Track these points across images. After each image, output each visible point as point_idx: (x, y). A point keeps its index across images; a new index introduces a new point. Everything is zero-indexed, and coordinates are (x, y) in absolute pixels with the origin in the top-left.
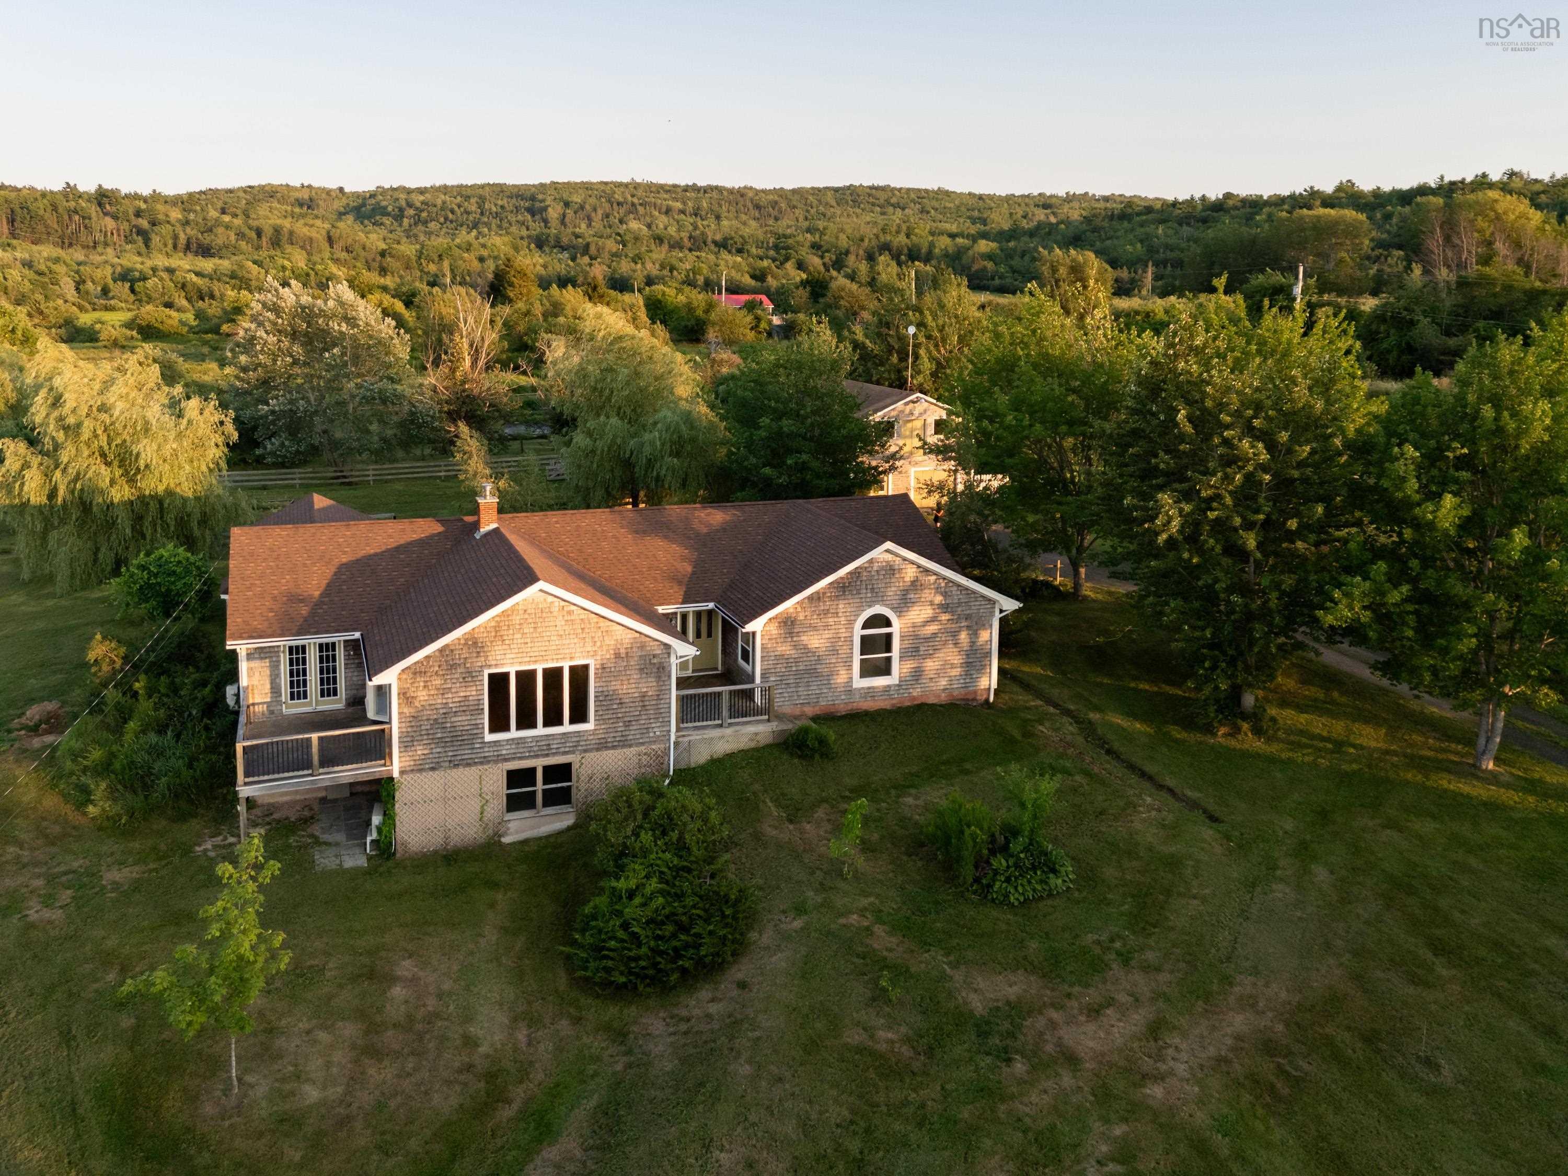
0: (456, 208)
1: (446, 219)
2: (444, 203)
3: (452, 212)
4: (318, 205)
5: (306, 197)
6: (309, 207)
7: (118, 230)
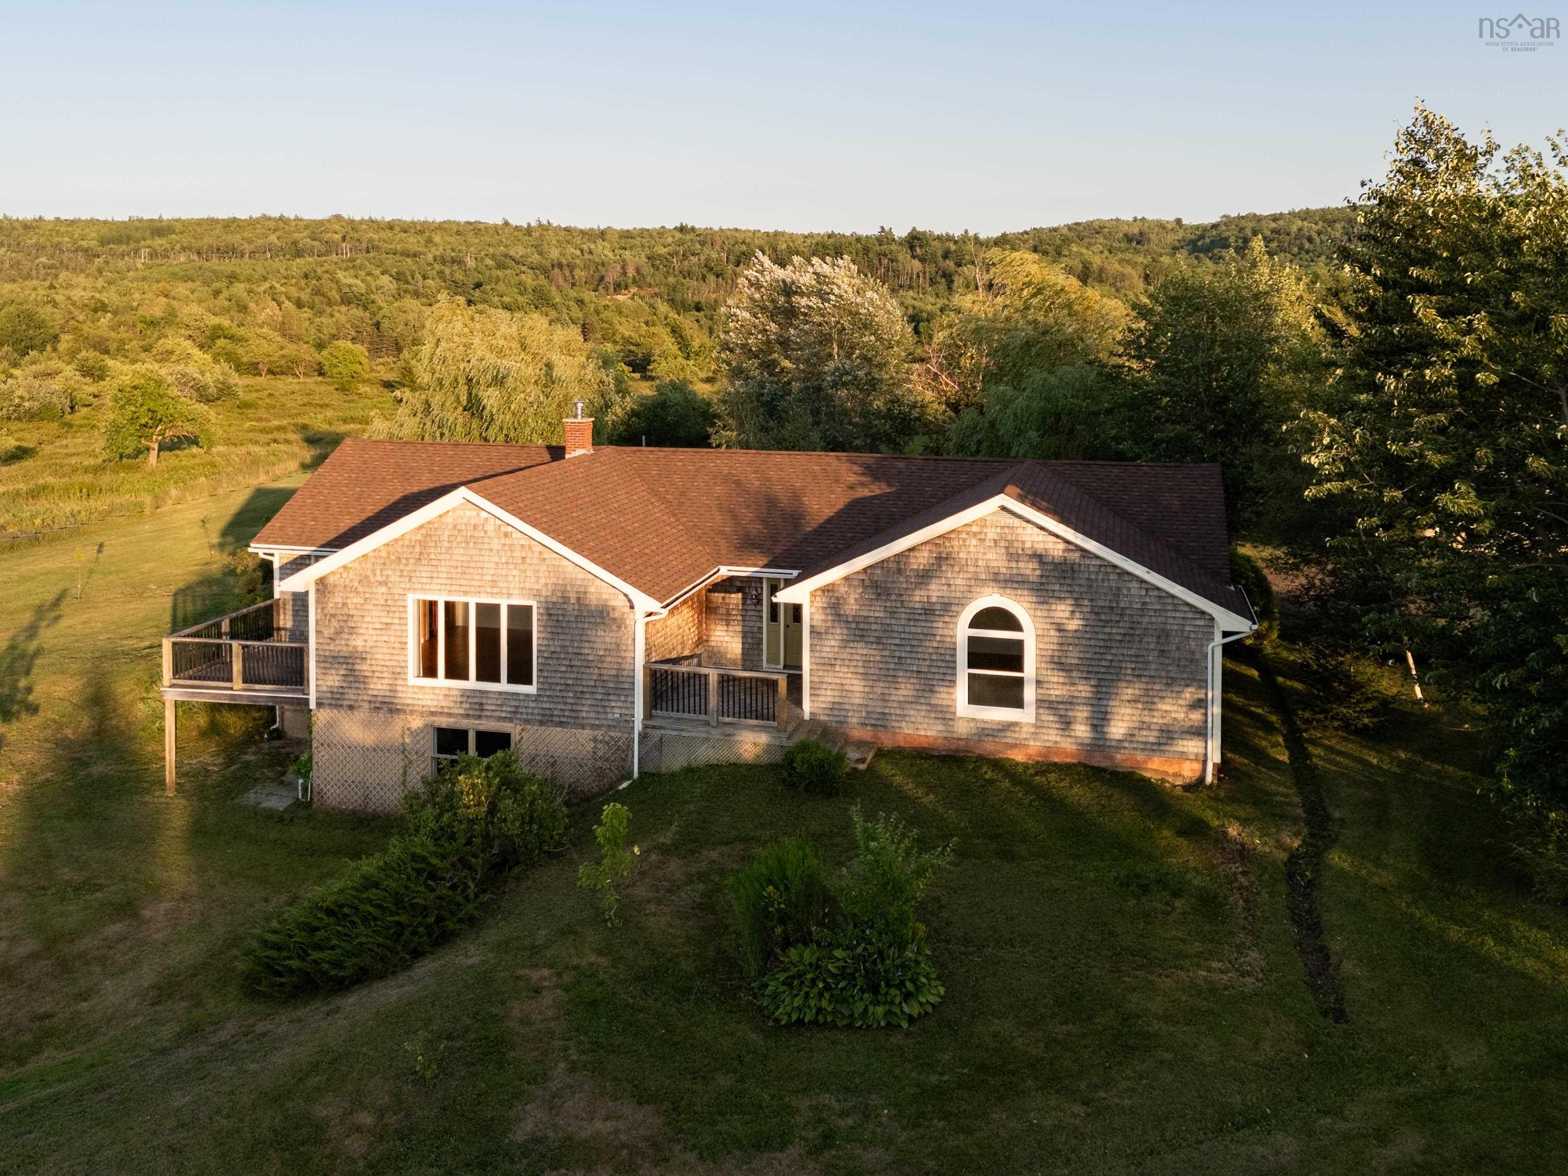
0: (1315, 236)
1: (1301, 248)
2: (1300, 230)
3: (1310, 240)
4: (1149, 240)
5: (1136, 231)
6: (1138, 243)
7: (924, 273)
